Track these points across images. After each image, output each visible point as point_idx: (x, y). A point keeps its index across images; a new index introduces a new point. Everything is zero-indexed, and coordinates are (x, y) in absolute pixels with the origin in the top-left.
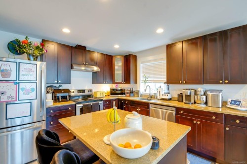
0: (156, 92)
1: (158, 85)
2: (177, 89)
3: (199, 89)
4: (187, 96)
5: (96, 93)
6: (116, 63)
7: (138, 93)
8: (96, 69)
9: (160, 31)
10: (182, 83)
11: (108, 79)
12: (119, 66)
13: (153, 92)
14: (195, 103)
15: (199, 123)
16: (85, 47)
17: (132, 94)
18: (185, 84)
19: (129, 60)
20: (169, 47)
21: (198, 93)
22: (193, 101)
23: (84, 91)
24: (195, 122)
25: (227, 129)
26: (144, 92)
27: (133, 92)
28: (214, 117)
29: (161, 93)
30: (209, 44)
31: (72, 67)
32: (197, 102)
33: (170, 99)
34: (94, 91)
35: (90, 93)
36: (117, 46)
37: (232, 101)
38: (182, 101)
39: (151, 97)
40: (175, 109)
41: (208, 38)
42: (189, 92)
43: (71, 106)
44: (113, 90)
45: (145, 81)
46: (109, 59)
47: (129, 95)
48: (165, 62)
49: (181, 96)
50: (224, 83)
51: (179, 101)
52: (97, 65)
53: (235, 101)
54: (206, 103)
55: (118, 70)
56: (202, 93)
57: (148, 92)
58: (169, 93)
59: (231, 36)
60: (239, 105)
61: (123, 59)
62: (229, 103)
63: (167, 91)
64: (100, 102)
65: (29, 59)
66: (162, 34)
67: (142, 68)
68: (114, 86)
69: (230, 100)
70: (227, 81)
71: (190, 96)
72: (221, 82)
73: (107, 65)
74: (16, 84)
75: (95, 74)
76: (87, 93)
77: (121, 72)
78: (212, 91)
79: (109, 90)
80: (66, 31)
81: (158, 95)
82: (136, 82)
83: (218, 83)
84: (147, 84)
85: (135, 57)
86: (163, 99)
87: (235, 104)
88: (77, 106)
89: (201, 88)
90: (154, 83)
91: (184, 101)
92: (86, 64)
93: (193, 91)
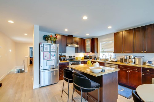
0: (108, 58)
1: (110, 54)
2: (120, 56)
3: (131, 56)
4: (125, 59)
5: (77, 58)
6: (87, 42)
7: (99, 58)
8: (76, 46)
9: (110, 27)
10: (122, 53)
11: (83, 51)
12: (88, 44)
13: (107, 58)
14: (129, 63)
15: (129, 72)
16: (72, 36)
17: (95, 59)
18: (124, 53)
19: (94, 41)
20: (116, 34)
21: (130, 58)
22: (128, 62)
23: (71, 57)
24: (127, 71)
25: (143, 74)
26: (102, 57)
27: (96, 58)
28: (137, 69)
29: (111, 58)
31: (67, 45)
32: (130, 62)
33: (116, 61)
34: (76, 57)
35: (74, 58)
36: (87, 35)
37: (148, 61)
38: (123, 62)
39: (106, 60)
40: (117, 65)
41: (136, 30)
42: (126, 57)
43: (67, 63)
44: (86, 56)
45: (103, 52)
46: (83, 41)
47: (94, 59)
48: (113, 42)
49: (122, 59)
50: (143, 53)
51: (121, 62)
52: (77, 44)
53: (150, 62)
54: (135, 63)
55: (88, 46)
56: (133, 58)
57: (104, 57)
58: (115, 58)
59: (148, 29)
60: (151, 63)
61: (91, 40)
62: (147, 63)
63: (114, 57)
64: (79, 62)
65: (52, 43)
66: (111, 29)
67: (101, 45)
68: (86, 54)
69: (147, 61)
70: (145, 52)
71: (126, 59)
72: (142, 52)
73: (82, 44)
74: (49, 53)
75: (76, 48)
76: (73, 58)
77: (89, 47)
78: (138, 57)
79: (83, 56)
80: (66, 30)
81: (110, 59)
82: (97, 52)
83: (141, 53)
84: (104, 53)
85: (97, 39)
86: (112, 61)
87: (149, 63)
88: (70, 63)
89: (132, 55)
90: (107, 53)
91: (124, 62)
92: (72, 44)
93: (128, 57)
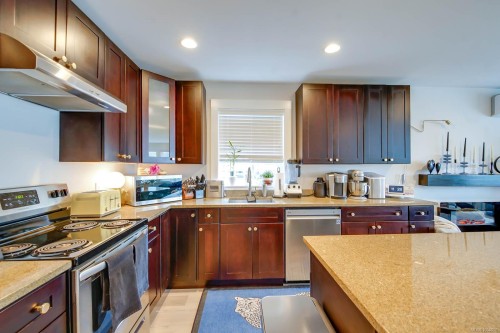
4: (336, 184)
15: (379, 227)
17: (200, 193)
24: (374, 227)
25: (414, 227)
26: (229, 185)
27: (202, 187)
28: (398, 214)
30: (371, 101)
37: (390, 187)
39: (253, 195)
41: (370, 91)
45: (234, 158)
47: (192, 194)
55: (157, 120)
56: (362, 179)
58: (296, 183)
70: (392, 159)
72: (386, 160)
91: (332, 194)
